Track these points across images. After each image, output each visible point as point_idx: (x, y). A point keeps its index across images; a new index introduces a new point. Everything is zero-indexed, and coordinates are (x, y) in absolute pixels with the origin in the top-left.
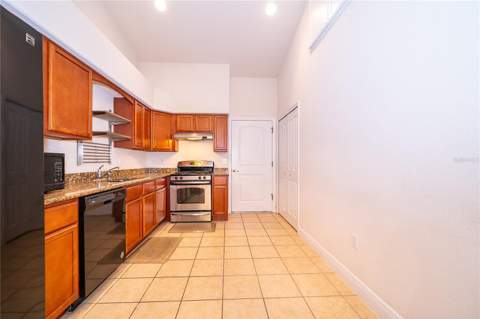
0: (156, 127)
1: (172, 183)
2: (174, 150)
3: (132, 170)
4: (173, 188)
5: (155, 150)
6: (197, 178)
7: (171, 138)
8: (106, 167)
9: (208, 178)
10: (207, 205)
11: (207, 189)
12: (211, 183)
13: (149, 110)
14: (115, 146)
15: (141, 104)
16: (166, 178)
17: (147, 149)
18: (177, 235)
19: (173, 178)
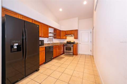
0: (62, 34)
1: (65, 46)
2: (65, 39)
3: (57, 43)
4: (65, 47)
5: (62, 39)
6: (70, 45)
7: (65, 36)
8: (52, 42)
9: (72, 45)
10: (72, 51)
11: (72, 47)
12: (73, 46)
13: (60, 31)
14: (54, 38)
15: (58, 30)
16: (63, 45)
17: (60, 38)
18: (64, 57)
19: (65, 45)
